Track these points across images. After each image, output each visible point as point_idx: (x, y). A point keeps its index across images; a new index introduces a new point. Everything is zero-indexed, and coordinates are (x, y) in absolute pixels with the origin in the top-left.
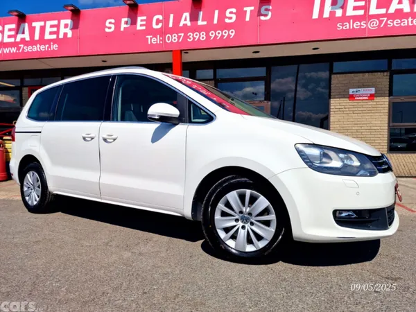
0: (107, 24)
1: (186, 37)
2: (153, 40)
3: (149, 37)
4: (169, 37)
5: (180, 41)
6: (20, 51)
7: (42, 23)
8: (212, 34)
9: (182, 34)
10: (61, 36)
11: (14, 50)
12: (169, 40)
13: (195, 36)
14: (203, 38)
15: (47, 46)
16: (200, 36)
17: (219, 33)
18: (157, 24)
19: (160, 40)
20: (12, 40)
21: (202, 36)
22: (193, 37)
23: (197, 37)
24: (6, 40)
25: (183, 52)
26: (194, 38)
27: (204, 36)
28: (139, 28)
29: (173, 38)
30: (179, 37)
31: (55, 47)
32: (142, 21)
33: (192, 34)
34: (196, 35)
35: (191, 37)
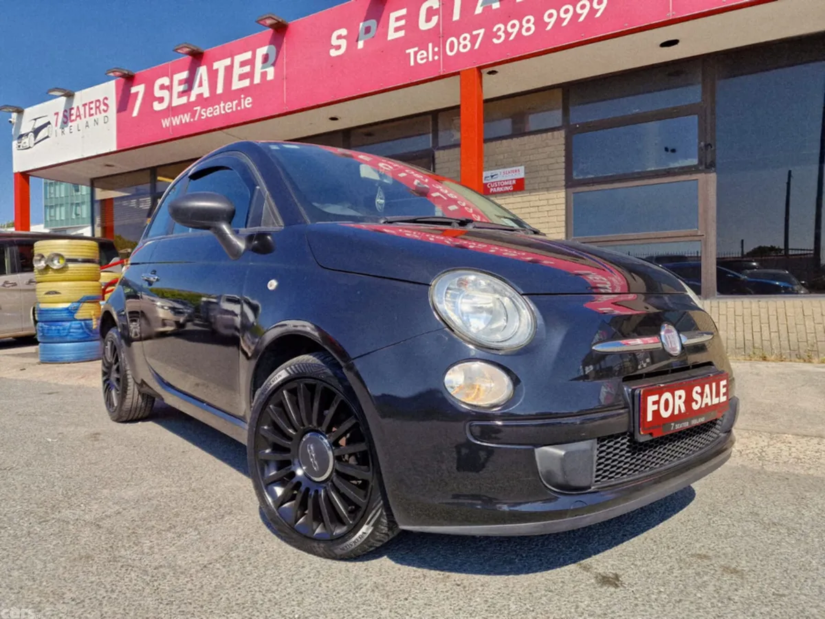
0: (334, 42)
1: (490, 35)
2: (419, 57)
3: (411, 51)
4: (452, 44)
5: (477, 46)
6: (196, 119)
7: (227, 62)
8: (550, 16)
9: (482, 31)
10: (257, 80)
11: (186, 118)
12: (451, 50)
13: (510, 30)
14: (528, 29)
15: (235, 102)
16: (521, 26)
17: (567, 11)
18: (428, 20)
19: (434, 54)
20: (184, 100)
21: (526, 25)
22: (506, 32)
23: (515, 30)
24: (177, 102)
25: (485, 71)
26: (508, 34)
27: (531, 25)
28: (392, 35)
29: (461, 45)
30: (474, 39)
31: (247, 102)
32: (398, 19)
33: (502, 26)
34: (513, 26)
35: (501, 33)
